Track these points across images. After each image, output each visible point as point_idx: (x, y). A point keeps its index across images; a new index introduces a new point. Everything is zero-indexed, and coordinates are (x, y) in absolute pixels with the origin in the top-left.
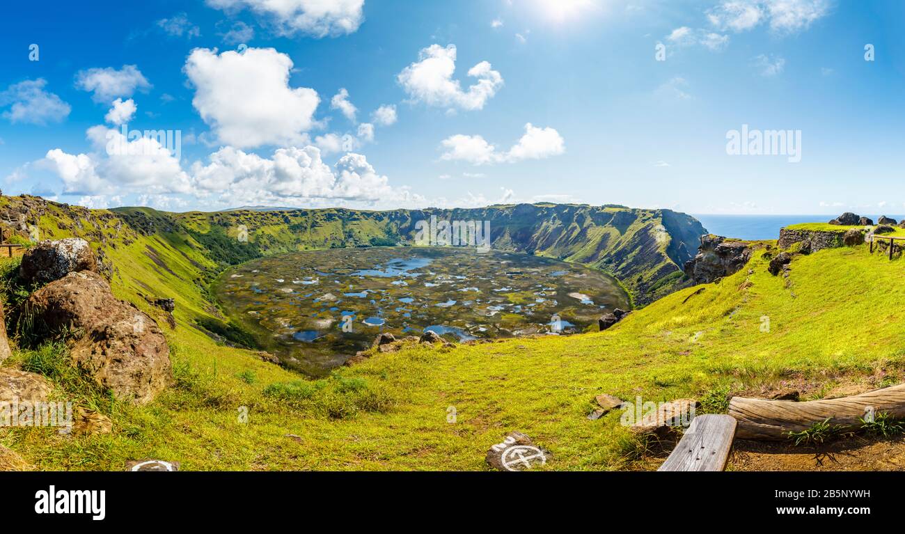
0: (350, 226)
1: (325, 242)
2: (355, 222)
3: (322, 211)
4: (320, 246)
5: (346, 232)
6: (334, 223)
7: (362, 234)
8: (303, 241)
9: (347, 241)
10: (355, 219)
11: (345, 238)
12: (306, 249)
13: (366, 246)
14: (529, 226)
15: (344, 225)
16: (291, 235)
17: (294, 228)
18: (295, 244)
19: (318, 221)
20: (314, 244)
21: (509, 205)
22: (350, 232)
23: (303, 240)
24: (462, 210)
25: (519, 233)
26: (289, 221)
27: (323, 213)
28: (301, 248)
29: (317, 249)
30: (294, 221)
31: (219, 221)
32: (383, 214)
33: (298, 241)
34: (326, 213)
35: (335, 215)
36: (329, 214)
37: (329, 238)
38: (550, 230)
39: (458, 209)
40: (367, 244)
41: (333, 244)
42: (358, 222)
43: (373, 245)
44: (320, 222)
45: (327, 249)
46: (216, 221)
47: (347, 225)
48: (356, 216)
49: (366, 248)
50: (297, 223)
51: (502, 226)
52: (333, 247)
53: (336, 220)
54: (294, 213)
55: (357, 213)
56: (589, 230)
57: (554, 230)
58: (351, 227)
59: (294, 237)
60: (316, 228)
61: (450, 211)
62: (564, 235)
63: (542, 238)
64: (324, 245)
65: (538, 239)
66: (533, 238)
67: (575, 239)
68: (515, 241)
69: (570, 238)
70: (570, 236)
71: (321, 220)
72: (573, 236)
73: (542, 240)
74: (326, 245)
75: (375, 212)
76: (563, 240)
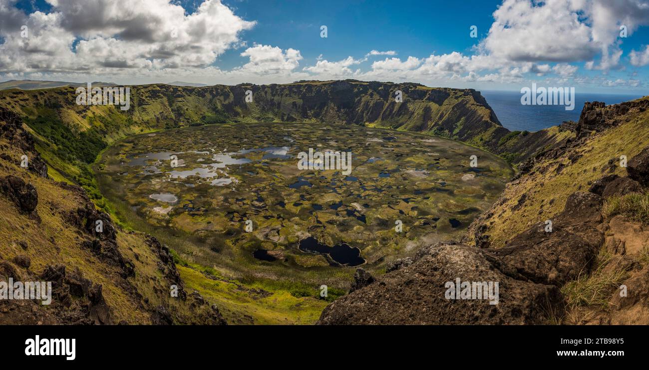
0: (176, 104)
1: (158, 122)
2: (180, 99)
3: (145, 87)
4: (154, 127)
5: (175, 111)
6: (160, 100)
7: (190, 111)
9: (179, 120)
10: (179, 96)
11: (176, 117)
12: (141, 130)
13: (199, 124)
14: (349, 100)
15: (170, 103)
18: (129, 125)
19: (143, 98)
20: (147, 124)
22: (178, 110)
24: (280, 86)
25: (342, 107)
27: (147, 90)
28: (137, 130)
31: (45, 101)
32: (203, 90)
33: (130, 122)
34: (150, 89)
35: (159, 91)
36: (153, 91)
39: (276, 85)
40: (199, 122)
42: (183, 99)
43: (205, 123)
44: (147, 100)
46: (42, 102)
47: (173, 102)
48: (179, 93)
53: (162, 98)
55: (179, 89)
56: (409, 104)
57: (374, 104)
58: (179, 104)
60: (144, 106)
61: (267, 87)
62: (387, 109)
63: (366, 112)
64: (157, 125)
65: (362, 112)
66: (358, 112)
67: (398, 112)
68: (340, 114)
69: (394, 112)
70: (393, 110)
71: (146, 97)
72: (395, 110)
73: (367, 113)
74: (159, 125)
75: (196, 88)
76: (387, 113)
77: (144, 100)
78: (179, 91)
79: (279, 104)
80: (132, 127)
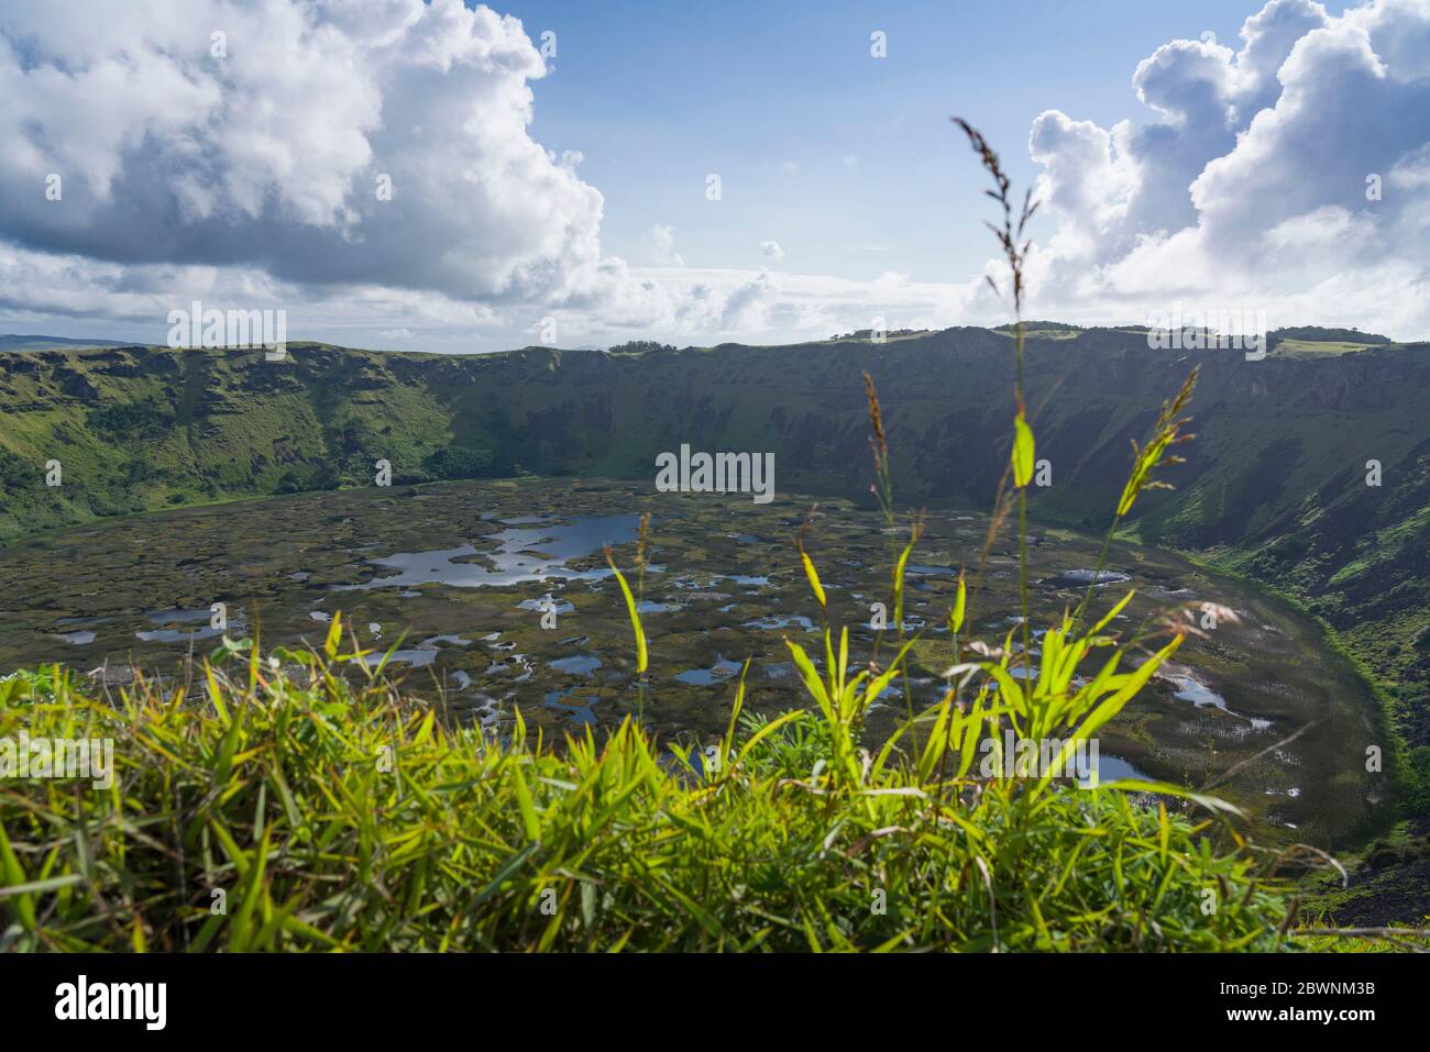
0: (348, 410)
1: (256, 470)
2: (369, 395)
3: (232, 354)
4: (233, 487)
5: (337, 432)
6: (285, 399)
7: (396, 436)
8: (159, 472)
9: (343, 465)
10: (369, 385)
11: (333, 454)
12: (177, 500)
13: (415, 480)
15: (324, 409)
16: (105, 450)
17: (114, 422)
18: (126, 484)
19: (219, 390)
20: (211, 479)
22: (349, 433)
23: (160, 466)
26: (94, 393)
27: (239, 363)
28: (156, 498)
29: (224, 498)
30: (111, 391)
33: (138, 472)
35: (286, 369)
36: (262, 366)
37: (270, 456)
40: (417, 471)
41: (289, 477)
42: (381, 394)
43: (441, 477)
44: (231, 397)
45: (262, 497)
47: (336, 403)
48: (371, 374)
49: (415, 488)
50: (128, 402)
52: (287, 487)
53: (294, 390)
54: (112, 360)
55: (374, 361)
58: (355, 412)
59: (121, 455)
60: (213, 419)
64: (251, 482)
71: (232, 387)
74: (257, 481)
75: (443, 358)
77: (220, 397)
78: (373, 367)
80: (139, 488)
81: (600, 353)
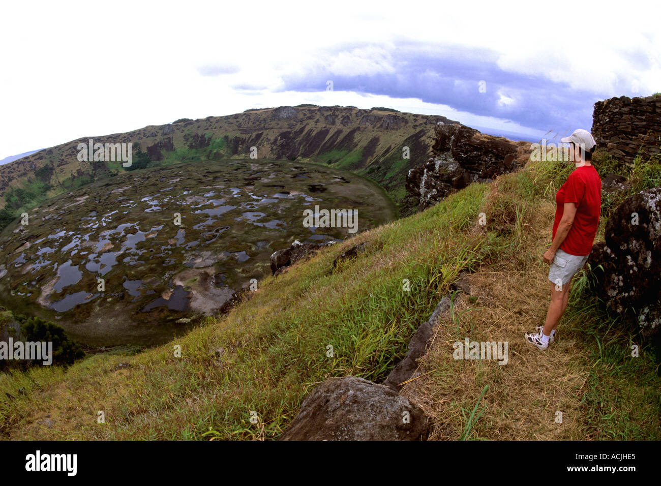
1: (73, 181)
3: (67, 145)
4: (68, 187)
8: (51, 187)
9: (95, 174)
11: (93, 171)
14: (290, 130)
16: (38, 183)
17: (40, 174)
18: (44, 192)
19: (63, 157)
20: (63, 186)
21: (268, 109)
23: (51, 185)
24: (216, 118)
25: (279, 138)
26: (35, 166)
27: (68, 148)
30: (39, 165)
33: (46, 188)
36: (74, 147)
37: (76, 175)
38: (314, 134)
39: (211, 117)
41: (82, 181)
44: (66, 159)
50: (43, 167)
51: (260, 132)
52: (82, 184)
56: (356, 134)
57: (317, 133)
59: (42, 184)
60: (62, 167)
61: (202, 120)
62: (329, 140)
63: (305, 143)
65: (300, 144)
66: (295, 143)
67: (340, 144)
68: (274, 148)
69: (336, 143)
70: (335, 141)
72: (338, 141)
73: (305, 145)
76: (328, 145)
79: (210, 139)
81: (169, 125)
